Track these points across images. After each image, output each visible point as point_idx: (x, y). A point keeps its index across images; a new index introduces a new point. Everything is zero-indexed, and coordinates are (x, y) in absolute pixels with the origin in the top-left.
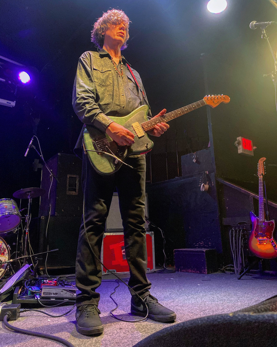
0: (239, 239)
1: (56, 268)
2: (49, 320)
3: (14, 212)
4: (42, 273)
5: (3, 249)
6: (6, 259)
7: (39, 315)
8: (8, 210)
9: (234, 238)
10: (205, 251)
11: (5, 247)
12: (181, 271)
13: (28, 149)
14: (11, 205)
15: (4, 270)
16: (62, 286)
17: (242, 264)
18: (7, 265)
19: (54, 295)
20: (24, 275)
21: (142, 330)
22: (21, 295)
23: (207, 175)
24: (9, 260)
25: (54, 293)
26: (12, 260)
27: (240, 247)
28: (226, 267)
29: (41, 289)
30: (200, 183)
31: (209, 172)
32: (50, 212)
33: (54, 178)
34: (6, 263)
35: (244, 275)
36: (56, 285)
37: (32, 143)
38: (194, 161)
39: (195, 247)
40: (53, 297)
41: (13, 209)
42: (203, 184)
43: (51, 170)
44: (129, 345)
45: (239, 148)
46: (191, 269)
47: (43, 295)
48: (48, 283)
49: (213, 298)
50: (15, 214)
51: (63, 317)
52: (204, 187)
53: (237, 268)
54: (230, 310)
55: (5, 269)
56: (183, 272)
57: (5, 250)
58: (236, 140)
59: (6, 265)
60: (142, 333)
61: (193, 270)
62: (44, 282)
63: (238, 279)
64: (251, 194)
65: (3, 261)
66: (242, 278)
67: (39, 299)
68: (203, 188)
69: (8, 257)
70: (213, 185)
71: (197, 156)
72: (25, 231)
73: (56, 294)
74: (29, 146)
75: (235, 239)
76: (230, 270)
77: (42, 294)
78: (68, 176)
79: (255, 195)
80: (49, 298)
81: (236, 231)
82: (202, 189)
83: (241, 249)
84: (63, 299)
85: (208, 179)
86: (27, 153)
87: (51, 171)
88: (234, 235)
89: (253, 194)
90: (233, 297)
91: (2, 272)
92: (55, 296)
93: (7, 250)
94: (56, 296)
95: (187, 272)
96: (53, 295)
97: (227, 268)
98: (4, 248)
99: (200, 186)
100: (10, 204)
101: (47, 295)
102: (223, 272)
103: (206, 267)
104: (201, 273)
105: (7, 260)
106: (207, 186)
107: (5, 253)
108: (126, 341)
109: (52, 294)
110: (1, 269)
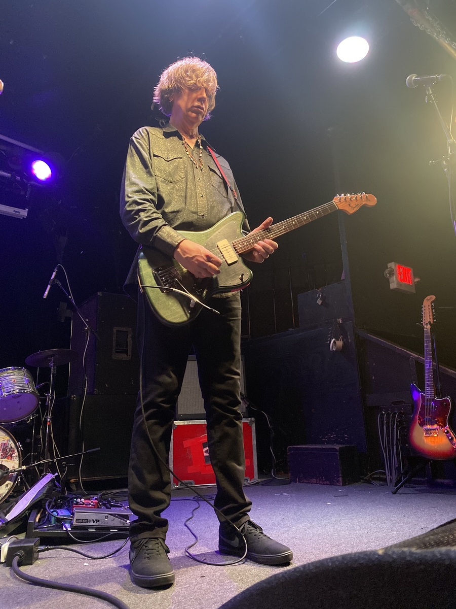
0: (393, 428)
1: (96, 478)
2: (85, 564)
3: (27, 389)
4: (74, 488)
5: (10, 450)
6: (15, 465)
7: (69, 555)
8: (18, 386)
9: (385, 426)
10: (338, 448)
11: (13, 446)
12: (299, 482)
13: (49, 287)
14: (23, 377)
15: (12, 483)
16: (107, 508)
17: (398, 469)
18: (17, 475)
19: (94, 522)
20: (45, 492)
21: (238, 578)
22: (41, 523)
23: (340, 325)
24: (19, 467)
25: (93, 520)
26: (24, 467)
27: (395, 441)
28: (373, 474)
29: (73, 514)
30: (329, 337)
31: (342, 320)
32: (86, 389)
33: (91, 332)
34: (15, 471)
35: (401, 486)
36: (97, 506)
37: (55, 277)
38: (319, 302)
39: (323, 443)
40: (92, 527)
41: (25, 384)
42: (334, 339)
43: (87, 320)
44: (216, 603)
45: (390, 281)
46: (316, 479)
47: (77, 524)
48: (84, 504)
49: (353, 524)
50: (30, 391)
51: (109, 559)
52: (336, 344)
53: (391, 475)
54: (380, 544)
55: (15, 482)
56: (303, 482)
57: (14, 451)
58: (387, 268)
59: (15, 475)
60: (238, 583)
61: (320, 480)
62: (77, 503)
63: (393, 494)
64: (411, 355)
65: (11, 469)
66: (399, 491)
67: (69, 531)
68: (334, 347)
69: (18, 462)
70: (350, 340)
71: (324, 295)
72: (46, 420)
73: (98, 521)
74: (50, 282)
75: (388, 428)
76: (380, 479)
77: (75, 521)
78: (115, 330)
79: (418, 356)
80: (86, 528)
81: (388, 415)
82: (332, 348)
83: (397, 444)
84: (108, 528)
85: (341, 332)
86: (47, 293)
87: (86, 322)
88: (385, 422)
89: (416, 356)
90: (385, 523)
91: (9, 486)
92: (95, 524)
93: (16, 451)
94: (97, 524)
95: (309, 483)
96: (92, 524)
97: (375, 476)
98: (11, 447)
99: (328, 342)
100: (20, 376)
101: (82, 524)
102: (368, 482)
103: (340, 475)
104: (332, 484)
105: (16, 467)
106: (340, 343)
107: (13, 455)
108: (212, 596)
109: (90, 521)
110: (8, 482)
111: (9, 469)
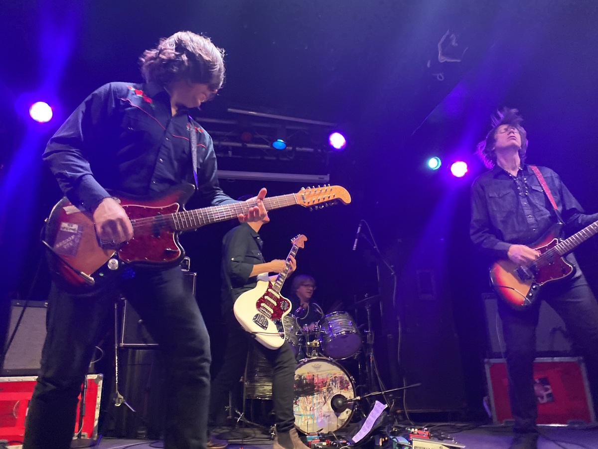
3: (352, 330)
5: (345, 383)
6: (351, 395)
8: (344, 328)
13: (356, 240)
14: (347, 320)
16: (440, 440)
22: (384, 447)
24: (355, 397)
26: (358, 398)
33: (397, 276)
34: (352, 401)
36: (429, 437)
37: (360, 231)
41: (350, 326)
43: (392, 266)
48: (418, 434)
50: (354, 332)
55: (353, 410)
57: (348, 383)
59: (352, 404)
62: (412, 432)
69: (353, 393)
72: (369, 356)
74: (357, 236)
77: (414, 448)
78: (418, 273)
86: (355, 245)
91: (349, 413)
98: (346, 380)
107: (349, 387)
110: (347, 410)
111: (347, 399)
